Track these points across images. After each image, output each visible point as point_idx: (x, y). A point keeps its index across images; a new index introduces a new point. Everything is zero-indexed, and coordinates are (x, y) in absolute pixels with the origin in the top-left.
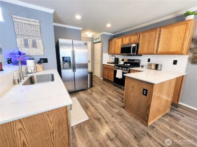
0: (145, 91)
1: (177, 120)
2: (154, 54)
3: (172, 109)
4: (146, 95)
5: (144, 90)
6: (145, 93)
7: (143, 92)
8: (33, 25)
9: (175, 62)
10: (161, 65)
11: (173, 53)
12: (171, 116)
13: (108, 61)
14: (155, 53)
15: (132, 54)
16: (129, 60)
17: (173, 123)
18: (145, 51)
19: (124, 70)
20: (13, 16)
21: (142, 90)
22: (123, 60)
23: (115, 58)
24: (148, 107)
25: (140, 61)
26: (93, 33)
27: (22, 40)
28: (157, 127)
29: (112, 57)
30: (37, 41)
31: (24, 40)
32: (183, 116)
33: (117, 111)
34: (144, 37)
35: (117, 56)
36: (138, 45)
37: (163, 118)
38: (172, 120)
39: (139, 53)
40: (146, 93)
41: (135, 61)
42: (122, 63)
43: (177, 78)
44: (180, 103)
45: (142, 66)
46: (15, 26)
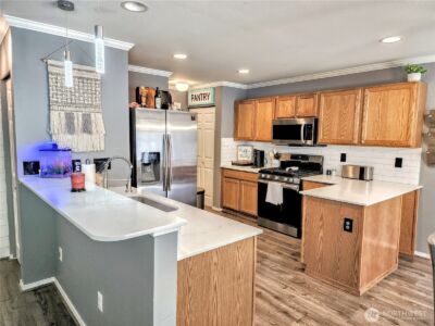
0: (348, 223)
1: (411, 281)
2: (354, 145)
3: (401, 266)
4: (350, 230)
5: (346, 220)
6: (348, 227)
7: (345, 225)
8: (88, 79)
9: (399, 163)
10: (372, 169)
11: (392, 145)
12: (400, 277)
13: (235, 160)
14: (356, 142)
15: (303, 141)
16: (293, 156)
17: (405, 286)
18: (334, 136)
19: (288, 182)
20: (50, 62)
21: (342, 222)
22: (277, 156)
23: (255, 151)
24: (357, 255)
25: (322, 157)
26: (192, 83)
27: (63, 114)
28: (377, 296)
29: (243, 148)
30: (92, 115)
31: (66, 114)
32: (421, 275)
33: (291, 277)
34: (329, 105)
35: (259, 146)
36: (317, 121)
37: (386, 281)
38: (403, 282)
39: (319, 141)
40: (351, 226)
41: (311, 160)
42: (274, 164)
43: (404, 196)
44: (416, 253)
45: (329, 172)
46: (51, 84)
